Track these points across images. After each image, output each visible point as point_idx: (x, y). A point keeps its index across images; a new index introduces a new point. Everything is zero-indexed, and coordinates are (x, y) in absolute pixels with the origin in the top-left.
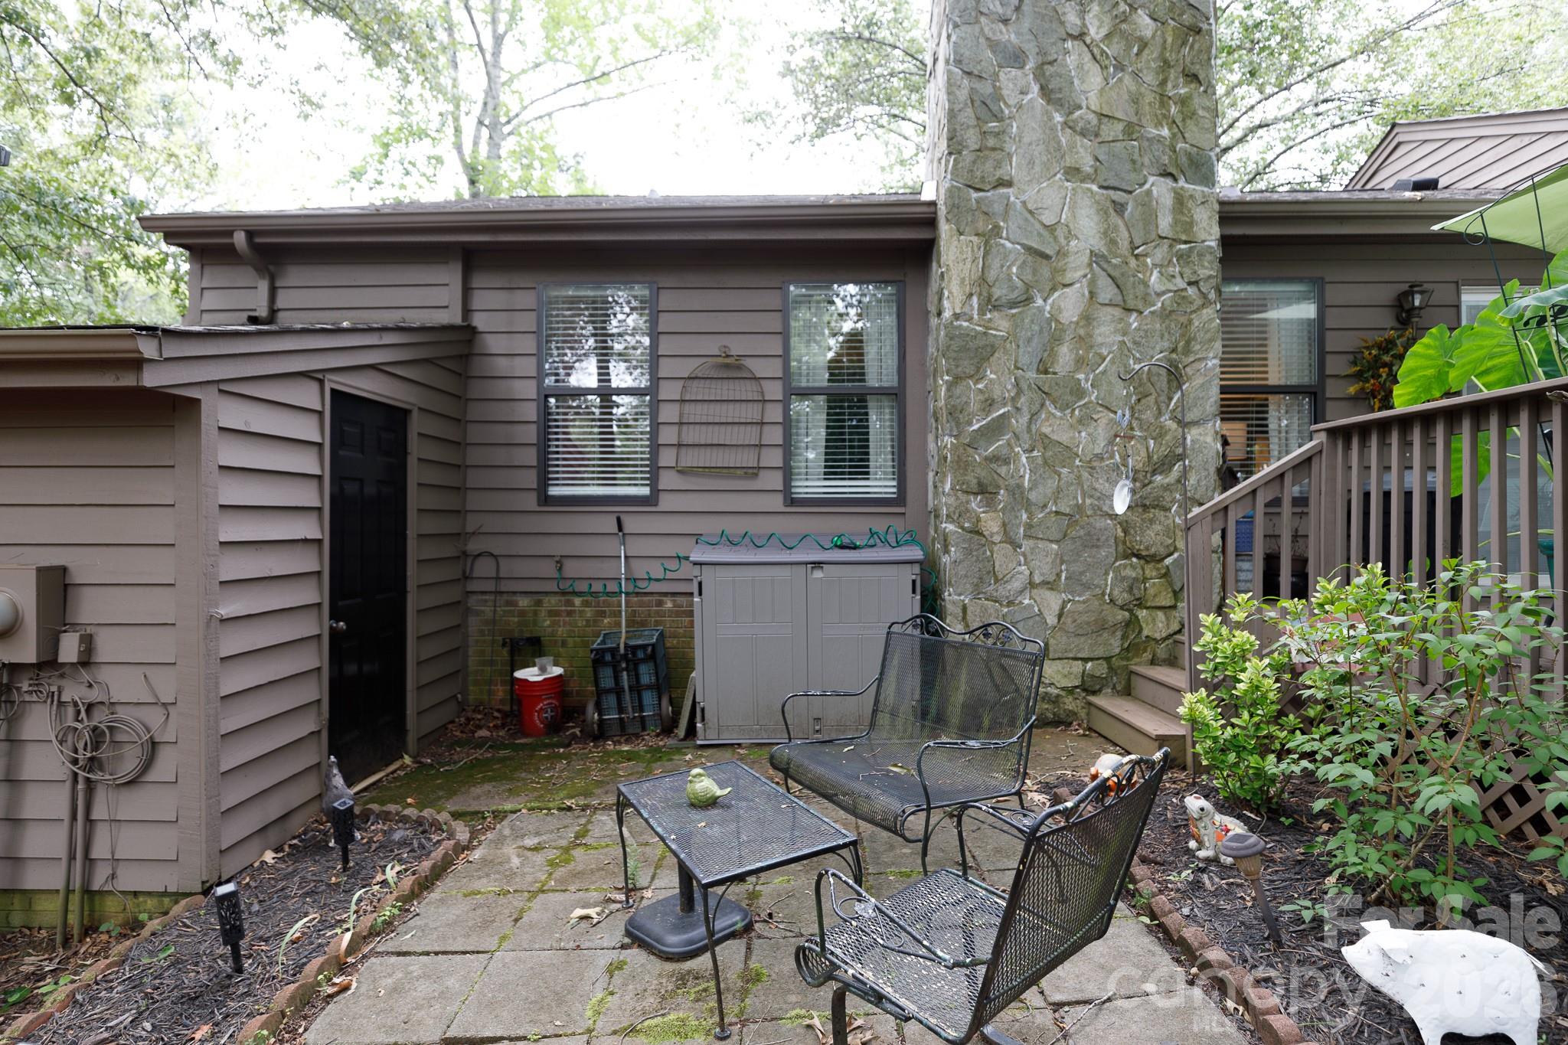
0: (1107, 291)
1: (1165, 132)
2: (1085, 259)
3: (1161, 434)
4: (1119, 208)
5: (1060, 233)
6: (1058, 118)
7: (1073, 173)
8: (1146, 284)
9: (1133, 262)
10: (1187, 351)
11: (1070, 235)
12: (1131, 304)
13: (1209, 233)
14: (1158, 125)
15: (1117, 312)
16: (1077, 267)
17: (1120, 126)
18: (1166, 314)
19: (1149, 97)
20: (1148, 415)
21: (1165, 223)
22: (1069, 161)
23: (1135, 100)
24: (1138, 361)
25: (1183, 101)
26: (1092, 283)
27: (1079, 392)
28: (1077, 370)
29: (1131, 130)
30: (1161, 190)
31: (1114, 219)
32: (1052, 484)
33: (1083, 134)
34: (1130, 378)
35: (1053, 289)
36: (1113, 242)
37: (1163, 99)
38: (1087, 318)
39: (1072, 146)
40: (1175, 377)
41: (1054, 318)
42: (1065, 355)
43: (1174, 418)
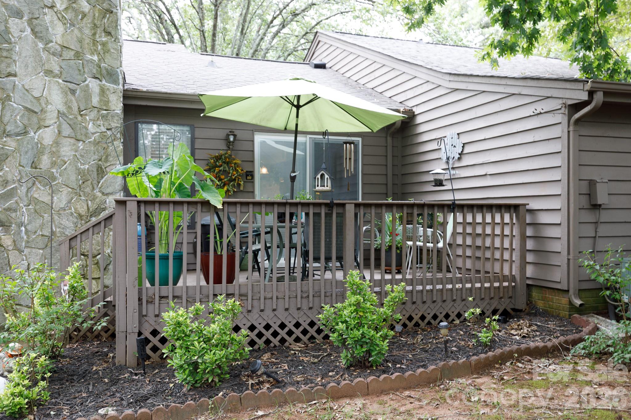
0: (67, 131)
1: (95, 58)
2: (55, 114)
3: (94, 198)
4: (73, 92)
5: (43, 101)
6: (41, 45)
7: (49, 72)
8: (86, 128)
9: (79, 118)
10: (106, 160)
11: (47, 103)
12: (79, 137)
13: (117, 106)
14: (92, 54)
15: (73, 141)
16: (51, 118)
17: (72, 53)
18: (96, 143)
19: (87, 41)
20: (88, 190)
21: (95, 100)
22: (47, 67)
23: (80, 41)
24: (82, 164)
25: (104, 44)
26: (59, 126)
27: (54, 178)
28: (52, 167)
29: (78, 55)
30: (93, 85)
31: (70, 96)
32: (39, 222)
33: (54, 54)
34: (80, 172)
35: (39, 128)
36: (70, 108)
37: (95, 42)
38: (57, 143)
39: (49, 60)
40: (101, 172)
41: (40, 142)
42: (45, 161)
43: (100, 191)
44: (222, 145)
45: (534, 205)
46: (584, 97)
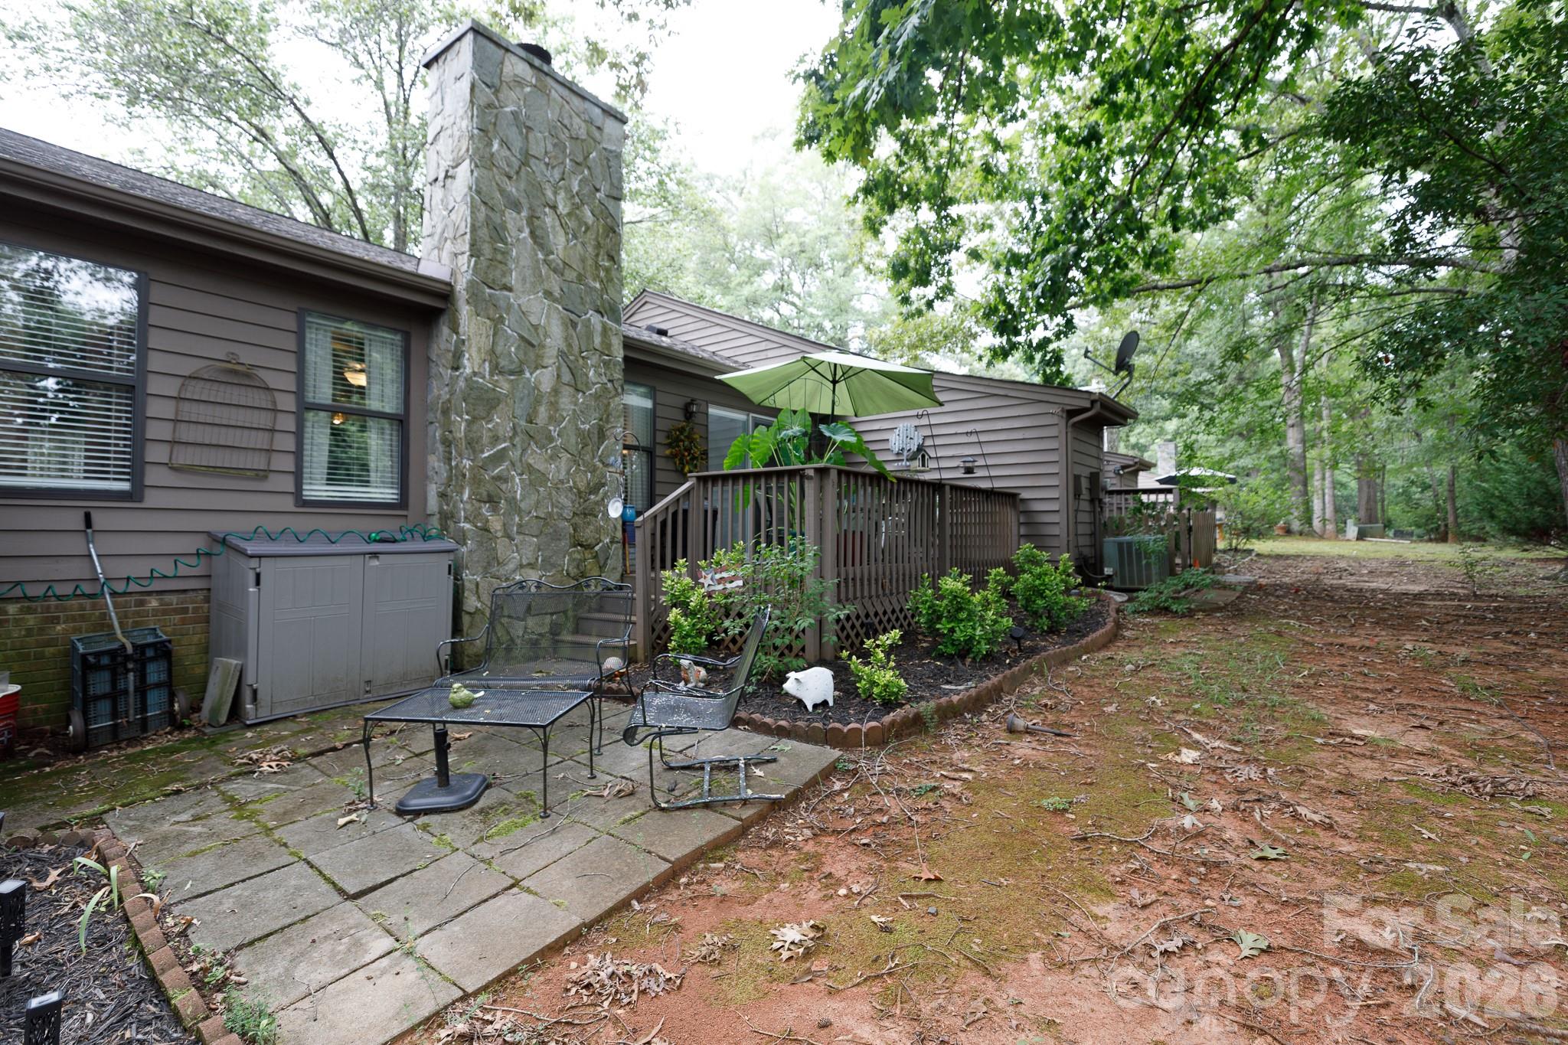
0: (567, 377)
1: (598, 285)
2: (555, 353)
3: (594, 470)
4: (574, 325)
5: (541, 331)
6: (540, 256)
7: (548, 294)
8: (587, 375)
9: (581, 361)
10: (608, 421)
11: (546, 335)
12: (580, 386)
13: (619, 354)
14: (594, 280)
15: (571, 390)
16: (550, 357)
17: (575, 274)
18: (597, 397)
19: (590, 262)
20: (587, 458)
21: (597, 340)
22: (546, 286)
23: (583, 260)
24: (583, 423)
25: (607, 270)
26: (559, 368)
27: (551, 439)
28: (549, 424)
29: (580, 278)
30: (595, 319)
31: (571, 331)
32: (534, 497)
33: (555, 271)
34: (580, 433)
35: (537, 368)
36: (570, 346)
37: (597, 266)
38: (556, 391)
39: (548, 277)
40: (602, 435)
41: (536, 388)
42: (543, 411)
43: (601, 461)
44: (680, 416)
45: (1025, 495)
46: (1087, 404)
